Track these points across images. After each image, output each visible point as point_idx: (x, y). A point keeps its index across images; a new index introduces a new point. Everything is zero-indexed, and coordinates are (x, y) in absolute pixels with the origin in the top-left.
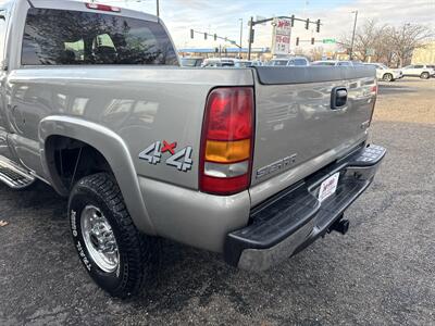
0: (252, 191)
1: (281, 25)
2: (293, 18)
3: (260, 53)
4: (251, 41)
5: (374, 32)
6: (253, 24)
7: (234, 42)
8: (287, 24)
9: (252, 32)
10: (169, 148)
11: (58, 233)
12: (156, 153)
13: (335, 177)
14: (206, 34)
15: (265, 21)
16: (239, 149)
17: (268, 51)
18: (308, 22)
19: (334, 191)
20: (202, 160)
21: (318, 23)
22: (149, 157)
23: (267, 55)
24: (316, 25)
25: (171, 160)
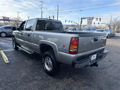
0: (78, 54)
1: (89, 19)
2: (93, 18)
3: (84, 26)
4: (81, 23)
5: (117, 21)
6: (82, 19)
7: (76, 23)
8: (91, 19)
9: (82, 21)
10: (64, 46)
11: (37, 64)
12: (62, 47)
13: (96, 55)
14: (69, 21)
15: (85, 18)
16: (76, 47)
17: (86, 26)
18: (97, 18)
19: (95, 58)
20: (70, 48)
21: (100, 19)
22: (60, 48)
23: (86, 27)
24: (99, 19)
25: (64, 48)
